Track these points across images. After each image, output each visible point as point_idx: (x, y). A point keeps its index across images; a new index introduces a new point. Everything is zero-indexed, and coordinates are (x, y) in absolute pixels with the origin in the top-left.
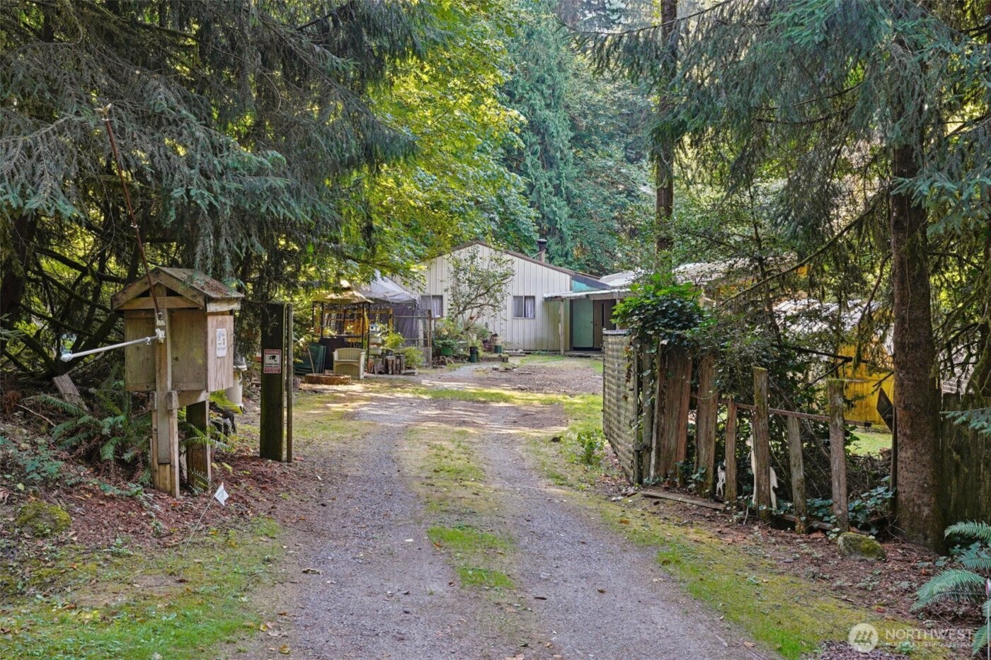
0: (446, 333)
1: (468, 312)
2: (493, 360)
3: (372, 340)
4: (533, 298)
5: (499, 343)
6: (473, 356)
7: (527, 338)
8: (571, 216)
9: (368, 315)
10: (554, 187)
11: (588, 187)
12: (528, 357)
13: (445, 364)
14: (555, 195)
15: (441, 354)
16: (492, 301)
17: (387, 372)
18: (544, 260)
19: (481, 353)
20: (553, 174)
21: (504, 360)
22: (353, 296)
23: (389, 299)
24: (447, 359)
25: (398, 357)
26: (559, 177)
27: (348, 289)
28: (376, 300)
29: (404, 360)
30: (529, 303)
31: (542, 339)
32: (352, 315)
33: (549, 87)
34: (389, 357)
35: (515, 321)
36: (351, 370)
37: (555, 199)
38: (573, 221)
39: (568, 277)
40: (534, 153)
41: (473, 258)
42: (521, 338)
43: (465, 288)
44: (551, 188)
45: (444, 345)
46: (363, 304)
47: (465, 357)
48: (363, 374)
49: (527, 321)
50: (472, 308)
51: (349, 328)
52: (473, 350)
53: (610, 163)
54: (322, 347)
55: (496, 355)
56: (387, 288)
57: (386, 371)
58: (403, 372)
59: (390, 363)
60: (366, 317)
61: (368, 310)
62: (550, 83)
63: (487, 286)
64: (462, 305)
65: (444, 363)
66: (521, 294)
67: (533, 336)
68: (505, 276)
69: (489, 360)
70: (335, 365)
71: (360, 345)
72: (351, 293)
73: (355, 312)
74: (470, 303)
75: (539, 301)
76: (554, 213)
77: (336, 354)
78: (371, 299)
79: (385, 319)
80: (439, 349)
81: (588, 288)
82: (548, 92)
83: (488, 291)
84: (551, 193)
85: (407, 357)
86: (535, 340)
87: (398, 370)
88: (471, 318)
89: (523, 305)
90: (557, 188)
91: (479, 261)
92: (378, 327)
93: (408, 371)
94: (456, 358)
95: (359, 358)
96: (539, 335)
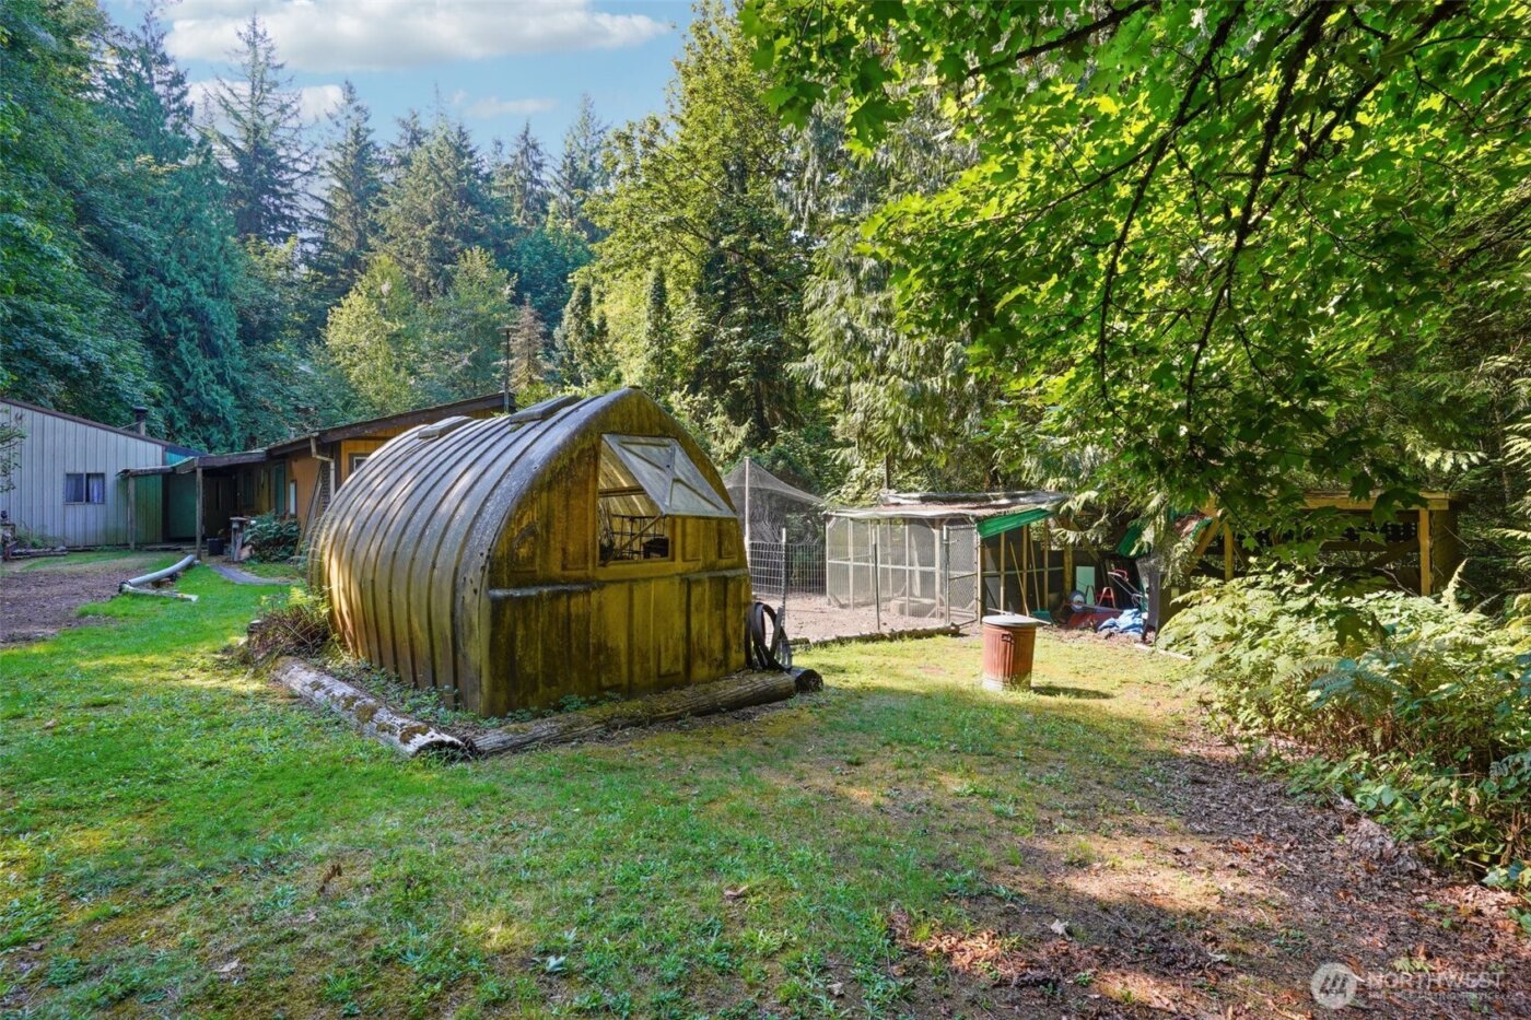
4: (102, 475)
7: (91, 527)
10: (217, 375)
14: (217, 384)
18: (143, 433)
20: (215, 362)
26: (222, 365)
30: (94, 482)
31: (117, 530)
33: (211, 276)
35: (70, 509)
39: (160, 448)
40: (191, 340)
42: (80, 529)
44: (211, 376)
49: (90, 508)
62: (212, 271)
66: (80, 470)
67: (101, 527)
75: (111, 479)
76: (216, 402)
82: (209, 280)
86: (106, 531)
89: (83, 486)
90: (220, 376)
96: (111, 525)
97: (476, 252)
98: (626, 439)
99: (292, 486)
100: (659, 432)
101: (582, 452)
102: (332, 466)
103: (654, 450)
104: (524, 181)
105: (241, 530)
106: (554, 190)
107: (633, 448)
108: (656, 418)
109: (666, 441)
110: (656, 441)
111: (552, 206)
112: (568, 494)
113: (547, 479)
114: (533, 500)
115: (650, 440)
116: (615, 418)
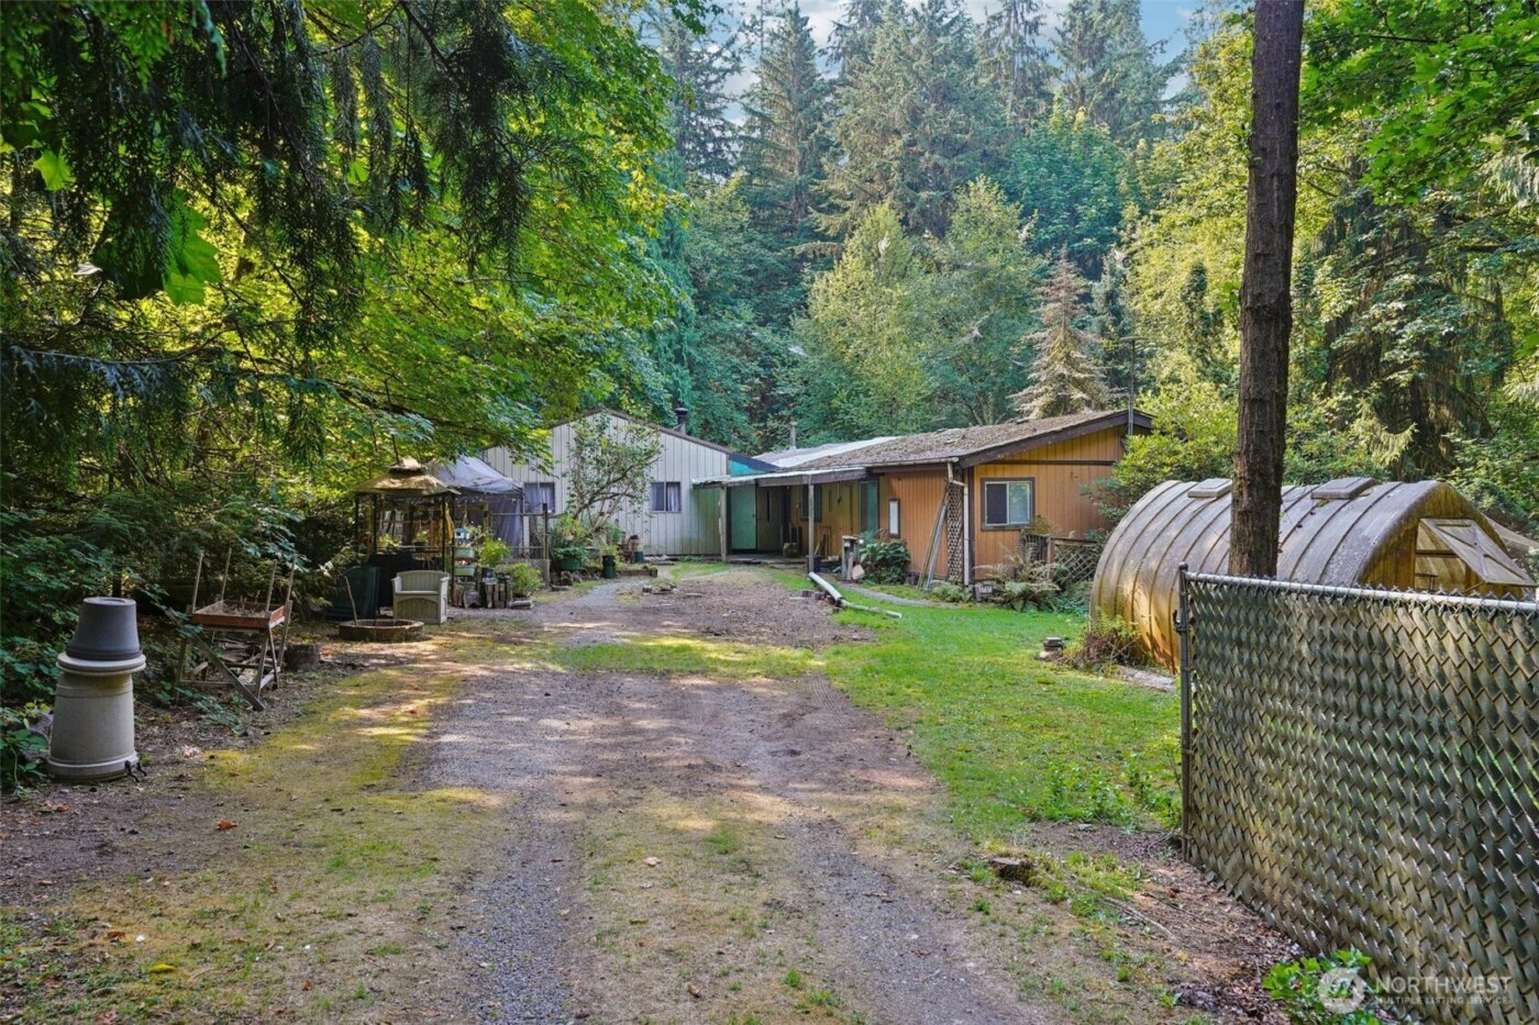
0: (571, 538)
1: (597, 505)
2: (636, 573)
3: (459, 553)
4: (678, 484)
5: (640, 548)
6: (607, 570)
7: (671, 537)
8: (694, 389)
9: (452, 515)
11: (713, 353)
12: (679, 566)
13: (570, 584)
14: (676, 362)
15: (563, 568)
16: (630, 491)
17: (484, 605)
19: (620, 565)
21: (652, 573)
22: (427, 483)
23: (482, 488)
24: (572, 576)
25: (502, 580)
27: (418, 472)
28: (462, 489)
29: (511, 584)
30: (672, 492)
31: (690, 540)
32: (426, 515)
34: (487, 581)
35: (654, 518)
36: (425, 608)
37: (676, 367)
38: (697, 394)
39: (724, 456)
41: (602, 428)
42: (662, 538)
43: (591, 473)
45: (567, 554)
46: (445, 496)
47: (596, 570)
48: (445, 611)
49: (669, 516)
50: (603, 500)
51: (422, 534)
52: (608, 561)
53: (739, 326)
54: (374, 570)
55: (638, 567)
56: (477, 471)
57: (481, 603)
58: (511, 603)
59: (490, 589)
60: (449, 518)
61: (452, 506)
63: (623, 468)
64: (587, 496)
65: (567, 582)
66: (663, 480)
67: (678, 536)
68: (649, 454)
69: (630, 573)
70: (396, 600)
71: (438, 564)
72: (422, 478)
73: (431, 510)
74: (598, 493)
75: (686, 488)
77: (397, 582)
78: (456, 488)
79: (477, 518)
80: (558, 560)
81: (752, 471)
83: (624, 475)
84: (670, 360)
85: (516, 579)
86: (682, 543)
87: (502, 601)
88: (602, 514)
89: (664, 495)
90: (678, 354)
91: (612, 431)
92: (468, 531)
93: (518, 602)
94: (583, 572)
95: (438, 588)
96: (686, 534)
97: (980, 184)
98: (1438, 521)
99: (894, 506)
100: (1461, 514)
101: (1407, 532)
102: (966, 491)
103: (1460, 529)
104: (1013, 53)
105: (851, 549)
106: (1054, 61)
107: (1445, 528)
108: (1458, 504)
109: (1467, 522)
110: (1459, 522)
111: (1056, 87)
112: (1397, 562)
113: (1384, 551)
114: (1375, 566)
115: (1456, 522)
116: (1429, 505)
